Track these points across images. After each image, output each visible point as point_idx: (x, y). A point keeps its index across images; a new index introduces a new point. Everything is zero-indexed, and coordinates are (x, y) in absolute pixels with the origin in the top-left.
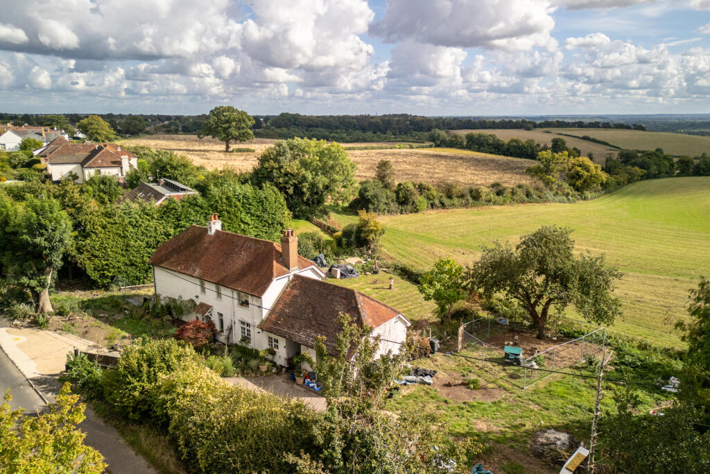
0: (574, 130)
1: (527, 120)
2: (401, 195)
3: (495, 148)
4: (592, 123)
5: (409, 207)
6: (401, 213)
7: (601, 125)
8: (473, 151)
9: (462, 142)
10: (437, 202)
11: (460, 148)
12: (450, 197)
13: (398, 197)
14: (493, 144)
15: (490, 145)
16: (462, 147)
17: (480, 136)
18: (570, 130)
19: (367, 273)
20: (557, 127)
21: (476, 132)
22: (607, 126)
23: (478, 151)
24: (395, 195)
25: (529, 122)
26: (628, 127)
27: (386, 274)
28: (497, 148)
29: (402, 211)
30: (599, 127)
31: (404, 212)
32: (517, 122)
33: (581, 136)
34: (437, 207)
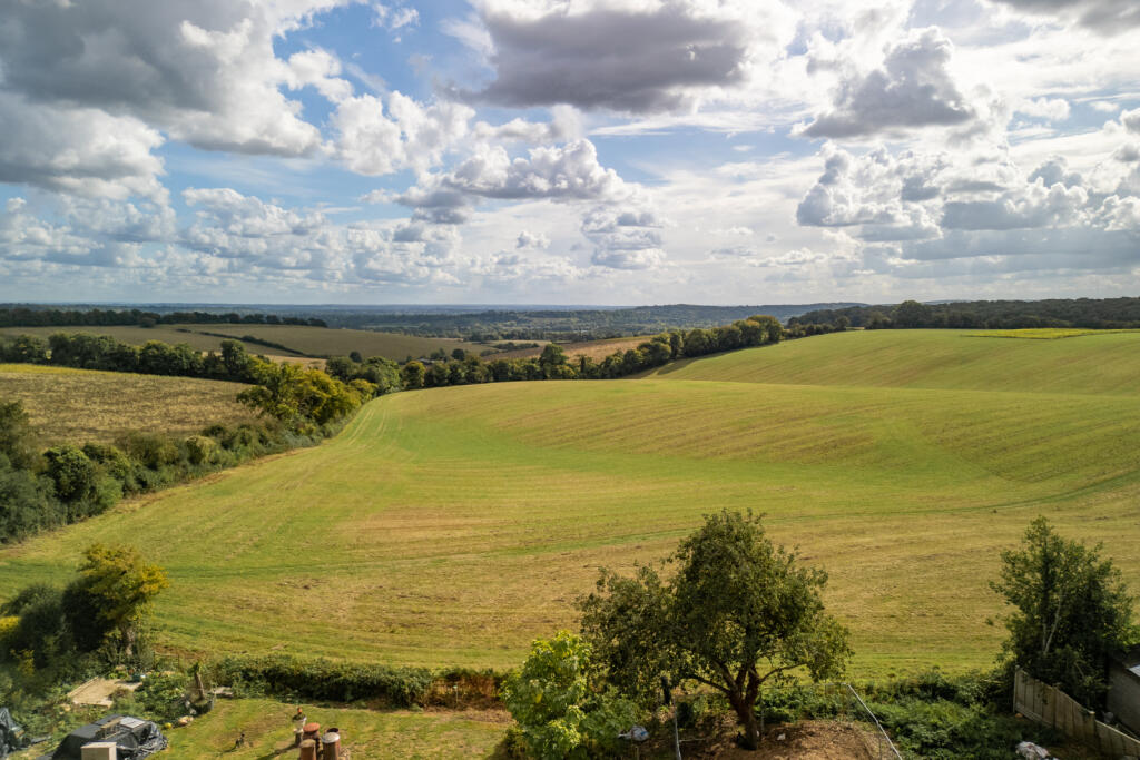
0: (227, 327)
1: (143, 311)
2: (64, 479)
3: (117, 360)
4: (251, 316)
5: (85, 504)
6: (70, 521)
7: (264, 319)
8: (71, 366)
9: (41, 354)
10: (132, 481)
11: (38, 363)
12: (153, 467)
13: (58, 486)
14: (111, 354)
15: (105, 355)
16: (43, 361)
17: (81, 340)
18: (217, 328)
19: (184, 720)
20: (198, 322)
21: (69, 333)
22: (273, 321)
23: (82, 367)
24: (51, 481)
25: (146, 314)
26: (303, 323)
27: (233, 703)
28: (121, 361)
29: (70, 516)
30: (262, 323)
31: (75, 518)
32: (124, 314)
33: (241, 336)
34: (134, 492)
